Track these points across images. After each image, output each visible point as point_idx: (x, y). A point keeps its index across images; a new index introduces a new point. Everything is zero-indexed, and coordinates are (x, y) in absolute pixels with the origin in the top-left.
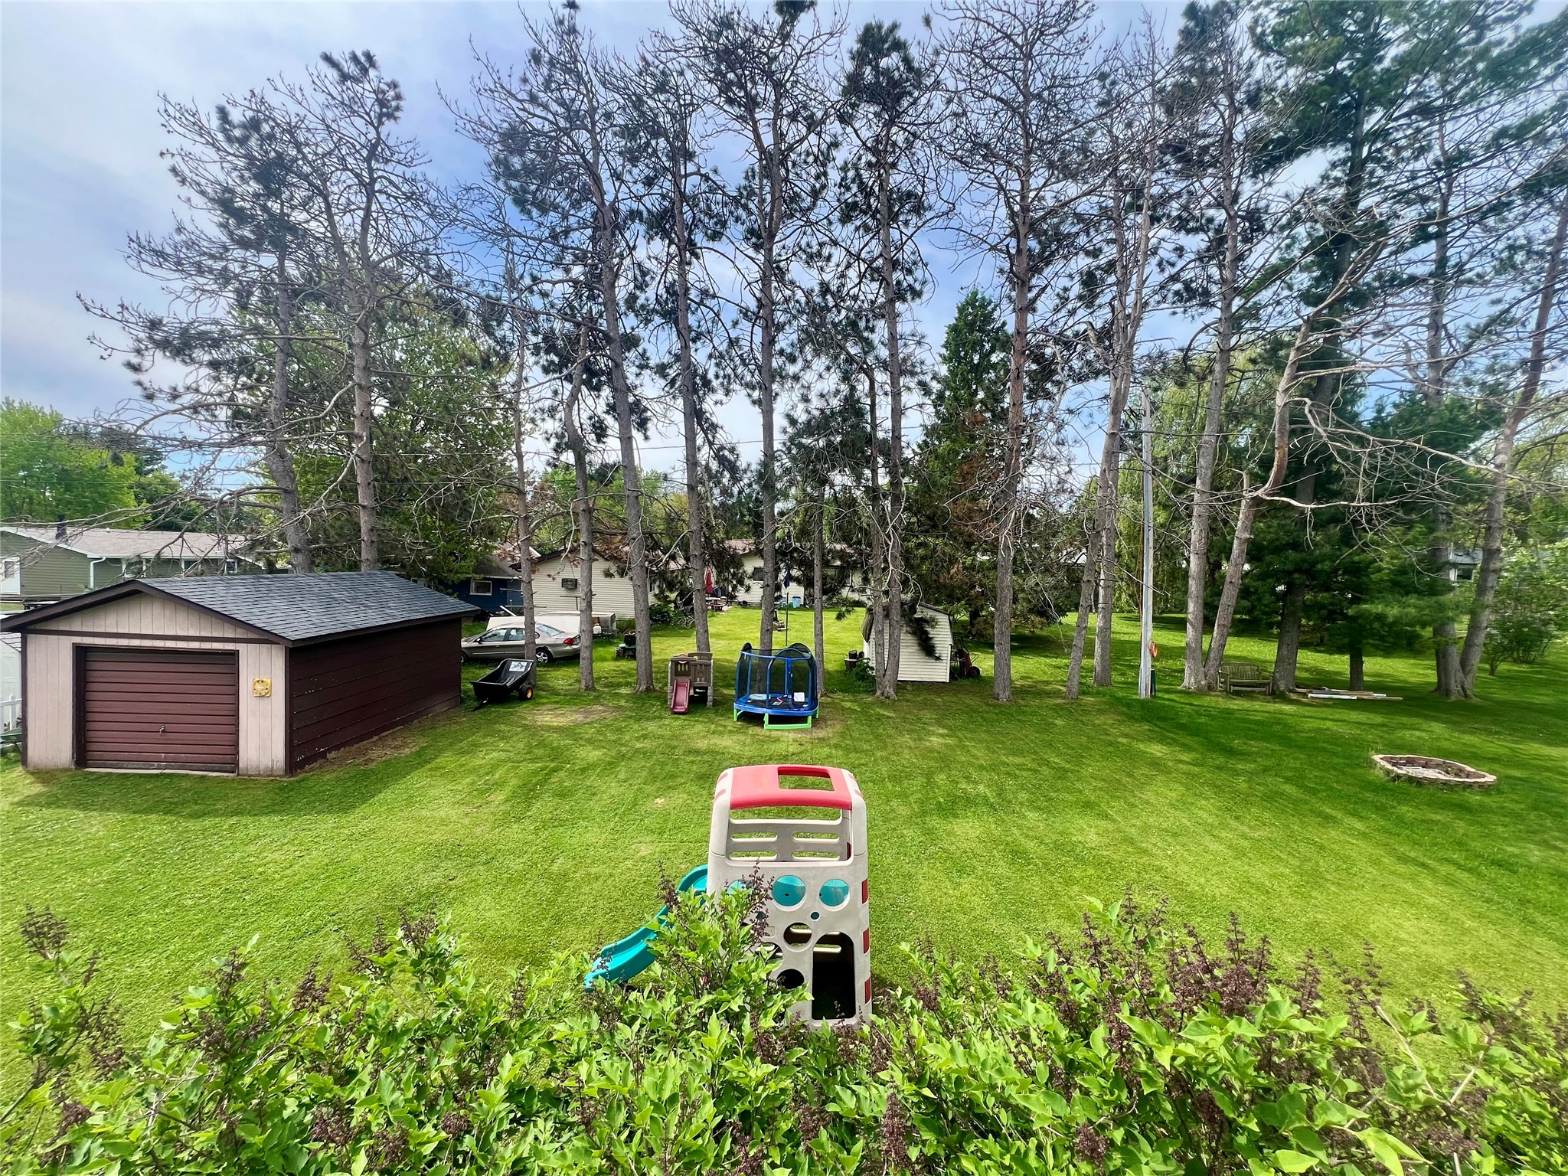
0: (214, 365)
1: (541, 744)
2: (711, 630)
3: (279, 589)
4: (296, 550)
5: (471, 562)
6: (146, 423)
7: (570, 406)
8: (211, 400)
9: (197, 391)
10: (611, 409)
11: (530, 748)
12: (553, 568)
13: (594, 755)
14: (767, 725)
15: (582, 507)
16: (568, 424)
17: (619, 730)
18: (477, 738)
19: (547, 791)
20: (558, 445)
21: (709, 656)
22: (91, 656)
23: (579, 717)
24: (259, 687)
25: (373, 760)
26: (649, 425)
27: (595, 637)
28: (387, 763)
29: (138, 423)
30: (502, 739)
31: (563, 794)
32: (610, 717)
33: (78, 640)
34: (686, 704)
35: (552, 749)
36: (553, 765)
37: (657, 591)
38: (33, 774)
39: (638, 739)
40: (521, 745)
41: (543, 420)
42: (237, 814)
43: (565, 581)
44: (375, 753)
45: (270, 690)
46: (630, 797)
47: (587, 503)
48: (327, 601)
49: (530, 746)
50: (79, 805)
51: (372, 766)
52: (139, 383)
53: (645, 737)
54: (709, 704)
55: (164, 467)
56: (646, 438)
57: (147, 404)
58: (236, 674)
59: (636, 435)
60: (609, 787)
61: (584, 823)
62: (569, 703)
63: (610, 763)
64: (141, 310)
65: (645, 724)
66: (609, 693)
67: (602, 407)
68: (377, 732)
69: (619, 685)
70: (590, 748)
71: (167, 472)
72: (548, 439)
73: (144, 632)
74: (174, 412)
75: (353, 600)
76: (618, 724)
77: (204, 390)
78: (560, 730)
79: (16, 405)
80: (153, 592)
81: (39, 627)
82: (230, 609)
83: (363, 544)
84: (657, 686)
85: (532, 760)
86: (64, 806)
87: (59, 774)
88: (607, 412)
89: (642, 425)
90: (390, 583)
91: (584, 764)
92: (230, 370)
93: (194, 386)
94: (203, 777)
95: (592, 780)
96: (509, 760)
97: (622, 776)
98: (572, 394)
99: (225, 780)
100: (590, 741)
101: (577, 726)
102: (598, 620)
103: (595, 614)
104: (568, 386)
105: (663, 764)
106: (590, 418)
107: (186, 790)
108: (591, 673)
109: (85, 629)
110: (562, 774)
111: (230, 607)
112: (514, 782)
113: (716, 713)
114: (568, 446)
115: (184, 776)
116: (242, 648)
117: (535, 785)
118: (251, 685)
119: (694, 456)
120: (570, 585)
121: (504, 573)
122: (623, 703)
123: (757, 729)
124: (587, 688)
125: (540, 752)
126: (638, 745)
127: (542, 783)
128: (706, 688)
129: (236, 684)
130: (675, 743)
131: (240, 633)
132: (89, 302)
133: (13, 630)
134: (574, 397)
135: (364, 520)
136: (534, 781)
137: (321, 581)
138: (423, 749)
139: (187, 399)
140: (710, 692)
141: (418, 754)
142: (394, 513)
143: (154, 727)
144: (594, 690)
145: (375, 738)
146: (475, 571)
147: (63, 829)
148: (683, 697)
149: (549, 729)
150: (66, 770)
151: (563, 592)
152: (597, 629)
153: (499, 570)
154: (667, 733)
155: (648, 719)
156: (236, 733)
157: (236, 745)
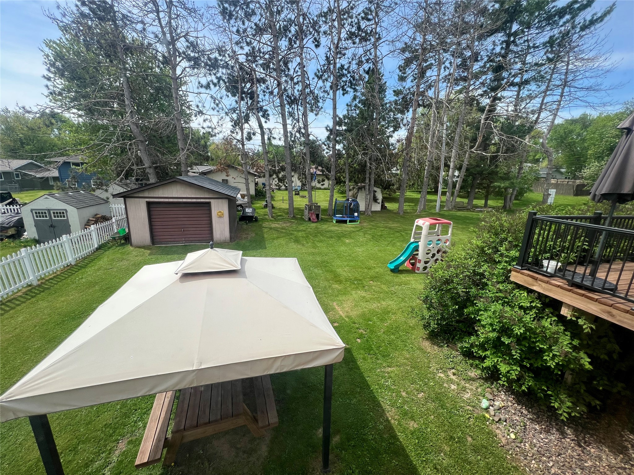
14: (348, 223)
22: (153, 205)
24: (220, 214)
33: (148, 200)
45: (223, 214)
58: (210, 210)
81: (131, 195)
108: (272, 212)
109: (151, 196)
116: (212, 201)
118: (216, 214)
120: (225, 182)
123: (345, 225)
128: (319, 214)
129: (210, 213)
131: (211, 196)
143: (179, 230)
150: (149, 246)
156: (211, 230)
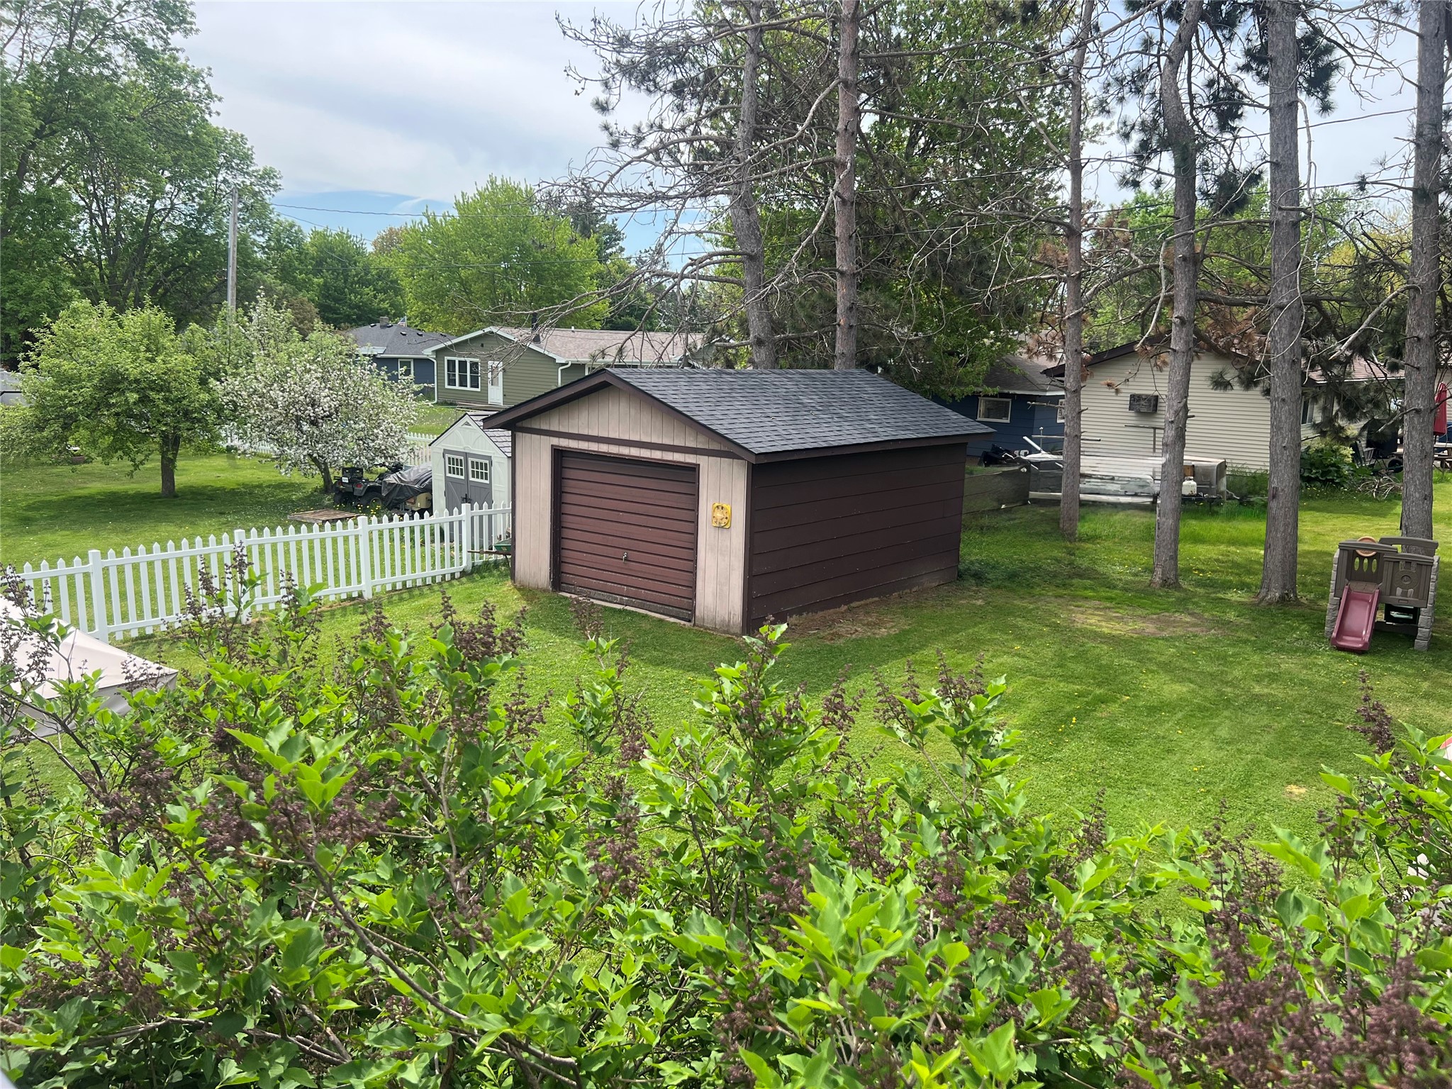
0: (678, 89)
1: (1081, 656)
2: (1437, 507)
3: (742, 388)
4: (759, 342)
5: (983, 367)
6: (612, 177)
7: (1174, 63)
8: (674, 137)
9: (661, 127)
10: (1257, 58)
11: (1061, 660)
12: (1116, 374)
13: (1174, 690)
15: (1181, 252)
16: (1167, 103)
17: (1223, 658)
18: (981, 630)
19: (1087, 729)
20: (1144, 145)
21: (1431, 548)
22: (568, 462)
23: (1150, 628)
24: (719, 514)
25: (840, 636)
26: (1336, 80)
27: (1186, 500)
28: (858, 643)
29: (605, 178)
30: (1019, 638)
31: (1115, 739)
32: (1205, 636)
33: (556, 441)
34: (1366, 634)
35: (1100, 667)
36: (1098, 691)
37: (1318, 418)
38: (519, 590)
39: (1258, 679)
40: (1048, 653)
41: (1121, 99)
42: (694, 669)
43: (1135, 399)
44: (844, 627)
45: (729, 519)
46: (1236, 769)
47: (1191, 244)
48: (795, 408)
49: (1062, 656)
50: (555, 629)
51: (840, 642)
52: (606, 128)
53: (1273, 678)
54: (1420, 643)
55: (622, 249)
56: (1326, 108)
57: (612, 153)
58: (695, 495)
59: (1308, 104)
60: (1198, 746)
61: (1150, 792)
62: (1130, 603)
63: (1201, 709)
64: (611, 23)
65: (1272, 657)
66: (1207, 598)
67: (1236, 56)
68: (847, 599)
69: (1227, 586)
70: (1164, 677)
71: (625, 254)
72: (1126, 136)
73: (612, 436)
74: (639, 159)
75: (826, 407)
76: (1219, 648)
77: (667, 126)
78: (1113, 640)
79: (499, 183)
80: (620, 385)
81: (526, 424)
82: (691, 410)
83: (839, 333)
84: (1304, 596)
85: (1067, 679)
86: (544, 628)
87: (540, 595)
88: (1246, 68)
89: (1320, 82)
90: (871, 386)
91: (1154, 700)
92: (694, 95)
93: (657, 121)
94: (661, 620)
95: (1167, 727)
96: (1029, 671)
97: (1223, 732)
98: (1179, 38)
99: (682, 628)
100: (1167, 667)
101: (1144, 639)
102: (1193, 471)
103: (1189, 458)
104: (1172, 28)
105: (1307, 731)
106: (1210, 84)
107: (646, 633)
108: (1174, 558)
109: (562, 430)
110: (1114, 708)
111: (692, 407)
112: (1035, 703)
113: (1436, 663)
114: (1164, 145)
115: (645, 616)
116: (703, 461)
117: (1069, 716)
118: (710, 513)
119: (1437, 126)
120: (1145, 406)
121: (1034, 385)
122: (1231, 616)
124: (1165, 583)
125: (1079, 668)
126: (1257, 689)
127: (1083, 714)
128: (1416, 612)
129: (695, 509)
130: (1335, 699)
131: (701, 443)
132: (566, 23)
133: (504, 426)
134: (1184, 44)
135: (842, 293)
136: (1068, 709)
137: (788, 381)
138: (905, 632)
139: (651, 141)
140: (1424, 619)
141: (899, 638)
142: (881, 284)
143: (618, 553)
144: (1177, 587)
145: (844, 608)
146: (989, 381)
147: (544, 651)
148: (1362, 621)
149: (1096, 636)
150: (545, 591)
151: (1131, 418)
152: (1190, 486)
153: (1025, 379)
154: (1321, 678)
155: (1280, 650)
156: (693, 572)
157: (693, 586)
